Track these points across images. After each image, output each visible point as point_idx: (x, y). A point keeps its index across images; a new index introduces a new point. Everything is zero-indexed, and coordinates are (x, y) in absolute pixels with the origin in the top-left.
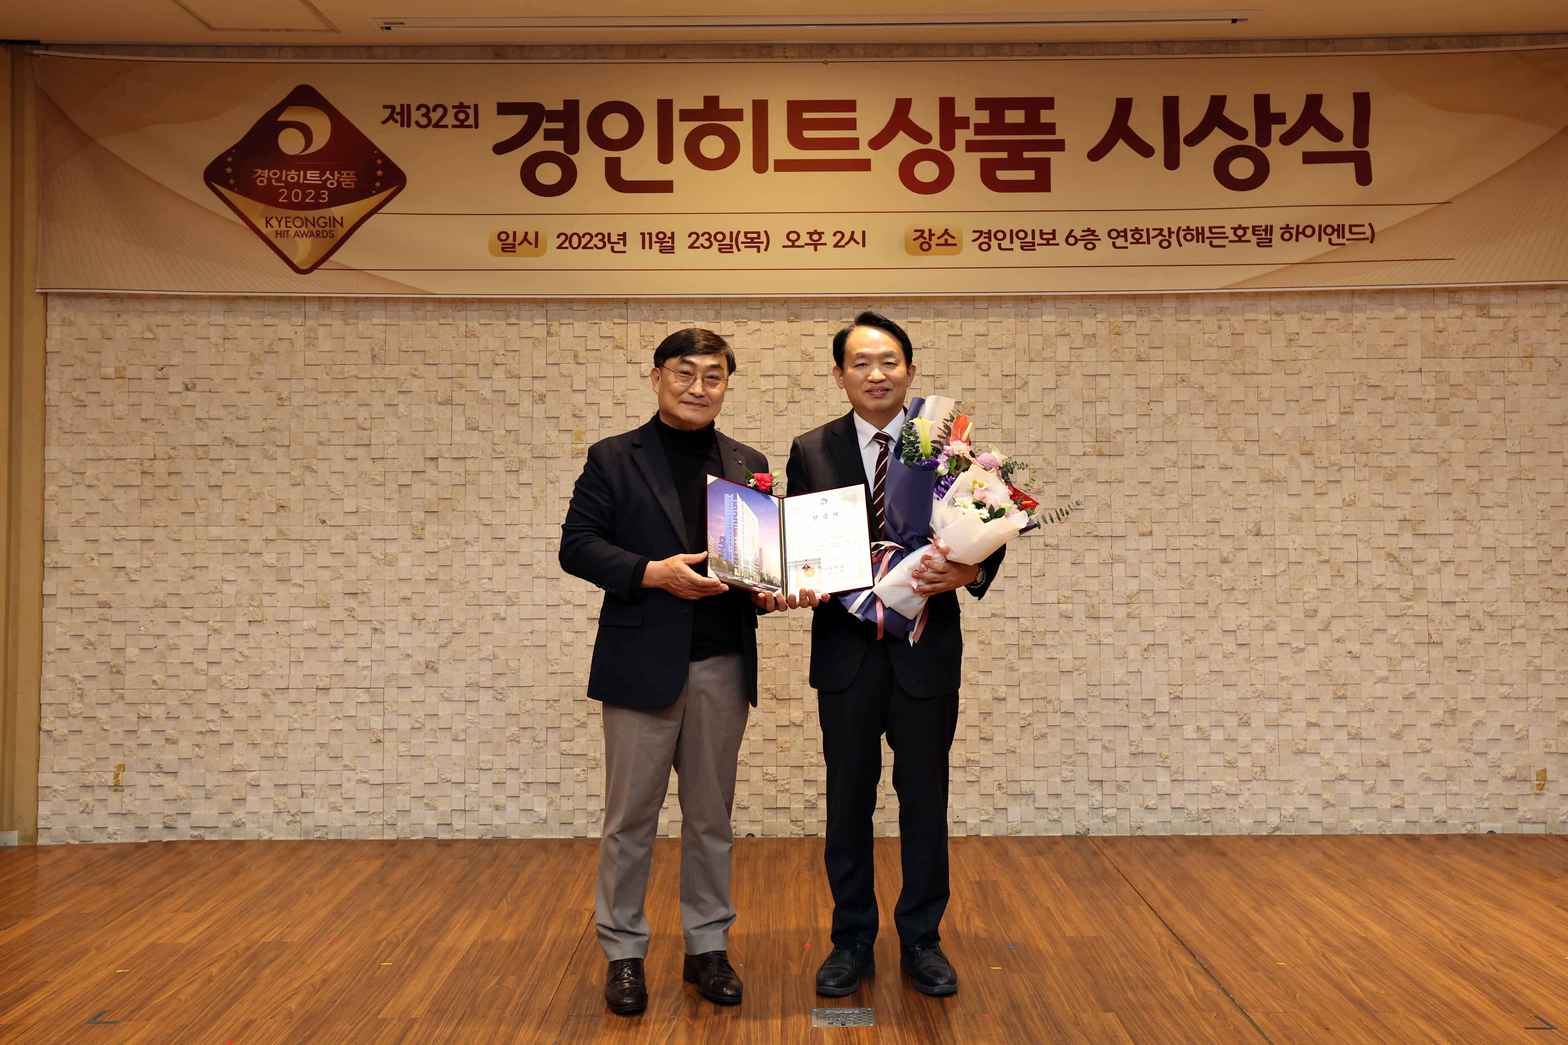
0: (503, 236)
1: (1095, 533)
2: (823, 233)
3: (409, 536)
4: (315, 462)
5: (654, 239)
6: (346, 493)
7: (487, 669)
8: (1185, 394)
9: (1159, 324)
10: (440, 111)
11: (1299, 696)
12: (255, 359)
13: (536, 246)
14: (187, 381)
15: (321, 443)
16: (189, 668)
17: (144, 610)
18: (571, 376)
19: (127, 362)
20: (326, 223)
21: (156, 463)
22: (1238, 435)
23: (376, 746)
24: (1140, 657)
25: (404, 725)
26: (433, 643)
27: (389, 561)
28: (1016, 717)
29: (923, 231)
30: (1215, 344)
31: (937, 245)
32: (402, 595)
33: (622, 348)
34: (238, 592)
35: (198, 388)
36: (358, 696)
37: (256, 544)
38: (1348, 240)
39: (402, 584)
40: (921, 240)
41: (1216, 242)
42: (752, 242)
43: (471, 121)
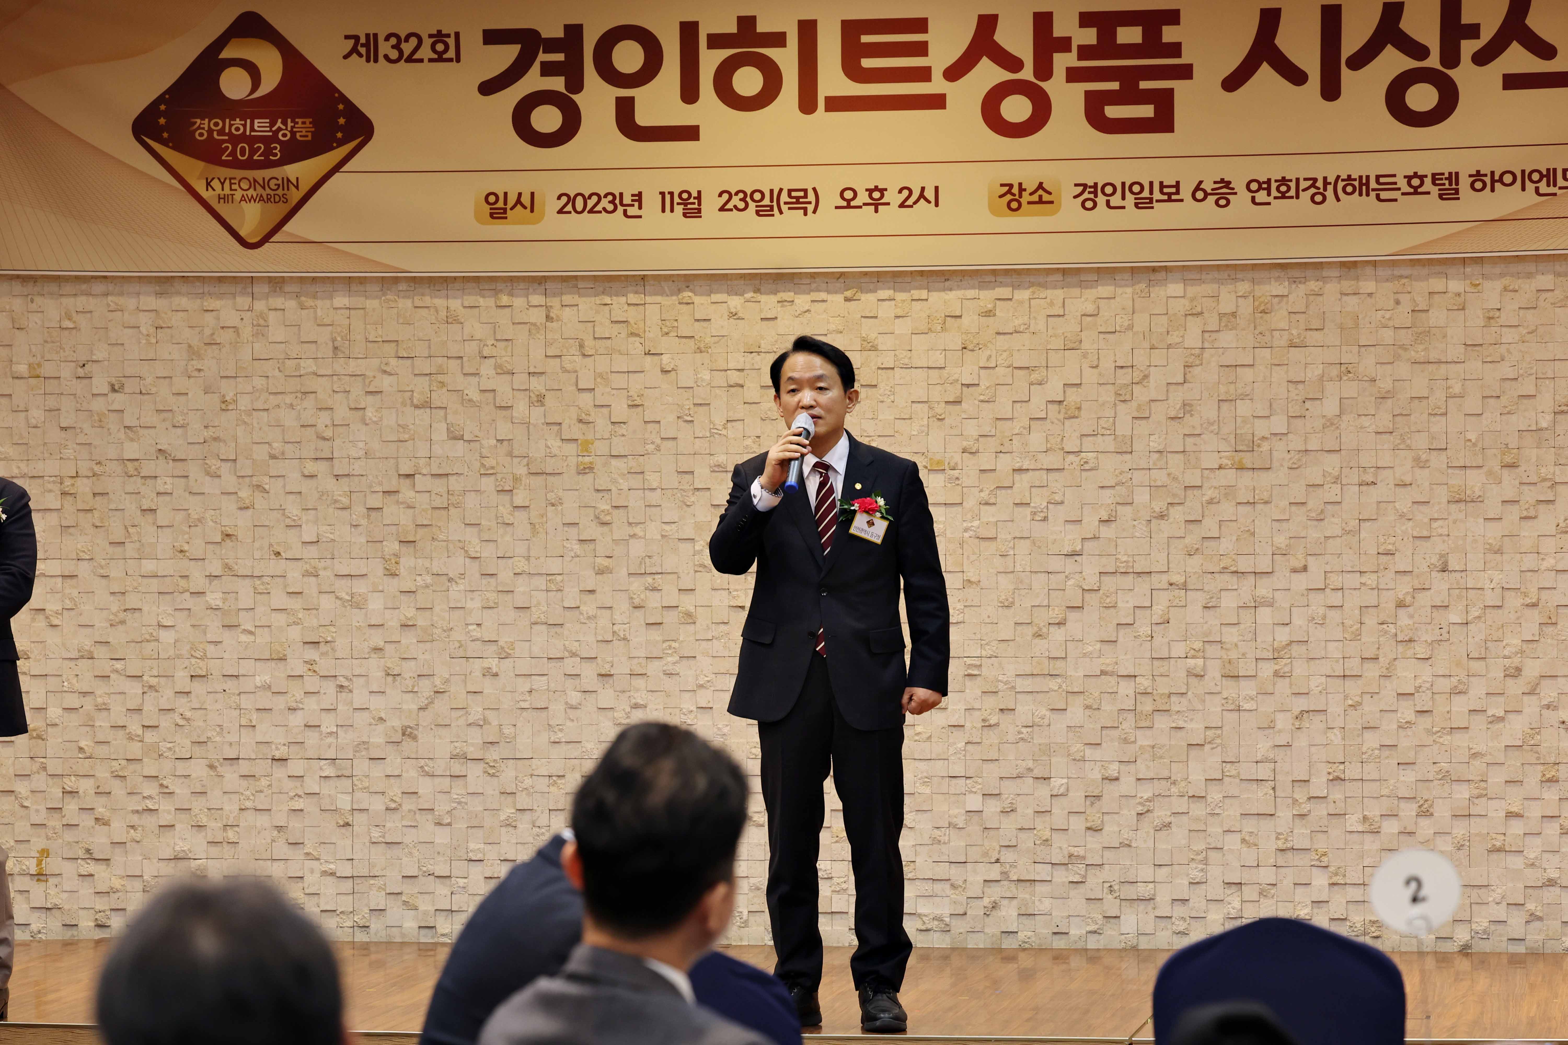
0: (492, 199)
1: (1233, 569)
2: (886, 190)
3: (380, 572)
4: (266, 479)
5: (677, 200)
6: (304, 518)
7: (475, 737)
8: (1350, 388)
9: (1320, 298)
10: (414, 41)
11: (1497, 778)
12: (193, 352)
13: (532, 211)
14: (113, 380)
15: (273, 457)
16: (121, 733)
17: (66, 662)
18: (576, 371)
19: (43, 357)
20: (279, 185)
21: (79, 481)
22: (1421, 442)
23: (343, 830)
24: (1291, 727)
25: (377, 805)
26: (411, 704)
27: (356, 603)
28: (1134, 801)
29: (1011, 186)
30: (1391, 323)
31: (1029, 203)
32: (372, 644)
33: (638, 335)
34: (176, 641)
35: (126, 390)
36: (321, 769)
37: (198, 581)
38: (1560, 188)
39: (372, 631)
40: (1009, 197)
41: (1384, 195)
42: (798, 202)
43: (451, 54)
